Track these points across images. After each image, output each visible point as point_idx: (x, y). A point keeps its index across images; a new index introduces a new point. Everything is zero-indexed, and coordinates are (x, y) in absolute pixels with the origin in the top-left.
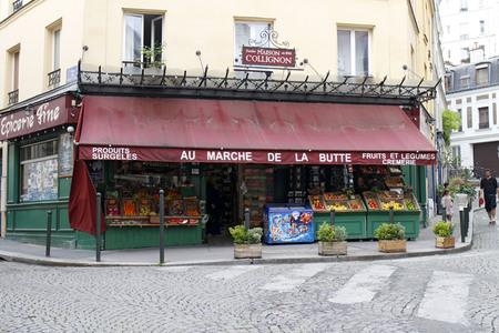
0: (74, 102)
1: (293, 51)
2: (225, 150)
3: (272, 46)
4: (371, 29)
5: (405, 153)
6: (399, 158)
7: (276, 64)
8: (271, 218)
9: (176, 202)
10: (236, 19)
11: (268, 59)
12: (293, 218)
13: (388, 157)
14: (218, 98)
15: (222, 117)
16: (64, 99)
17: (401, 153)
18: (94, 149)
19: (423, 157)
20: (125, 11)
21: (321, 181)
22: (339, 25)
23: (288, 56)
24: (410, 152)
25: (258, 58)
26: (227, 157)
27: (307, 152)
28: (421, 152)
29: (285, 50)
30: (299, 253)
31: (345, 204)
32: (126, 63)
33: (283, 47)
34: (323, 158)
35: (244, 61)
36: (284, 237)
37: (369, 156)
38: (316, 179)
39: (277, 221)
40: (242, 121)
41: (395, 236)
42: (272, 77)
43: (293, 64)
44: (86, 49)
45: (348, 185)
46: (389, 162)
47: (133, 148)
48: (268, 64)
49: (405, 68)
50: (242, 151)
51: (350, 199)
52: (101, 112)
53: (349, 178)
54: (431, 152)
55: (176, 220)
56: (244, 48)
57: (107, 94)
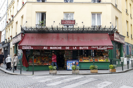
0: (23, 35)
1: (75, 20)
2: (55, 46)
3: (69, 19)
4: (101, 13)
5: (104, 46)
6: (102, 48)
7: (70, 24)
8: (67, 64)
9: (47, 59)
10: (64, 12)
11: (68, 23)
12: (73, 64)
13: (99, 47)
14: (58, 33)
15: (58, 38)
16: (21, 34)
17: (103, 47)
18: (23, 47)
19: (109, 47)
20: (36, 12)
21: (85, 54)
22: (92, 13)
23: (73, 22)
24: (105, 46)
25: (65, 23)
26: (55, 48)
27: (76, 46)
28: (108, 46)
29: (72, 20)
30: (68, 73)
31: (89, 60)
32: (36, 25)
33: (72, 19)
34: (80, 48)
35: (62, 24)
36: (71, 68)
37: (93, 47)
38: (84, 53)
39: (69, 64)
40: (63, 39)
41: (94, 69)
42: (69, 27)
43: (75, 24)
44: (27, 22)
45: (93, 54)
46: (99, 49)
47: (32, 46)
48: (68, 24)
49: (111, 23)
50: (59, 46)
51: (90, 58)
52: (28, 37)
53: (93, 53)
54: (111, 46)
55: (46, 64)
56: (62, 20)
57: (31, 33)
